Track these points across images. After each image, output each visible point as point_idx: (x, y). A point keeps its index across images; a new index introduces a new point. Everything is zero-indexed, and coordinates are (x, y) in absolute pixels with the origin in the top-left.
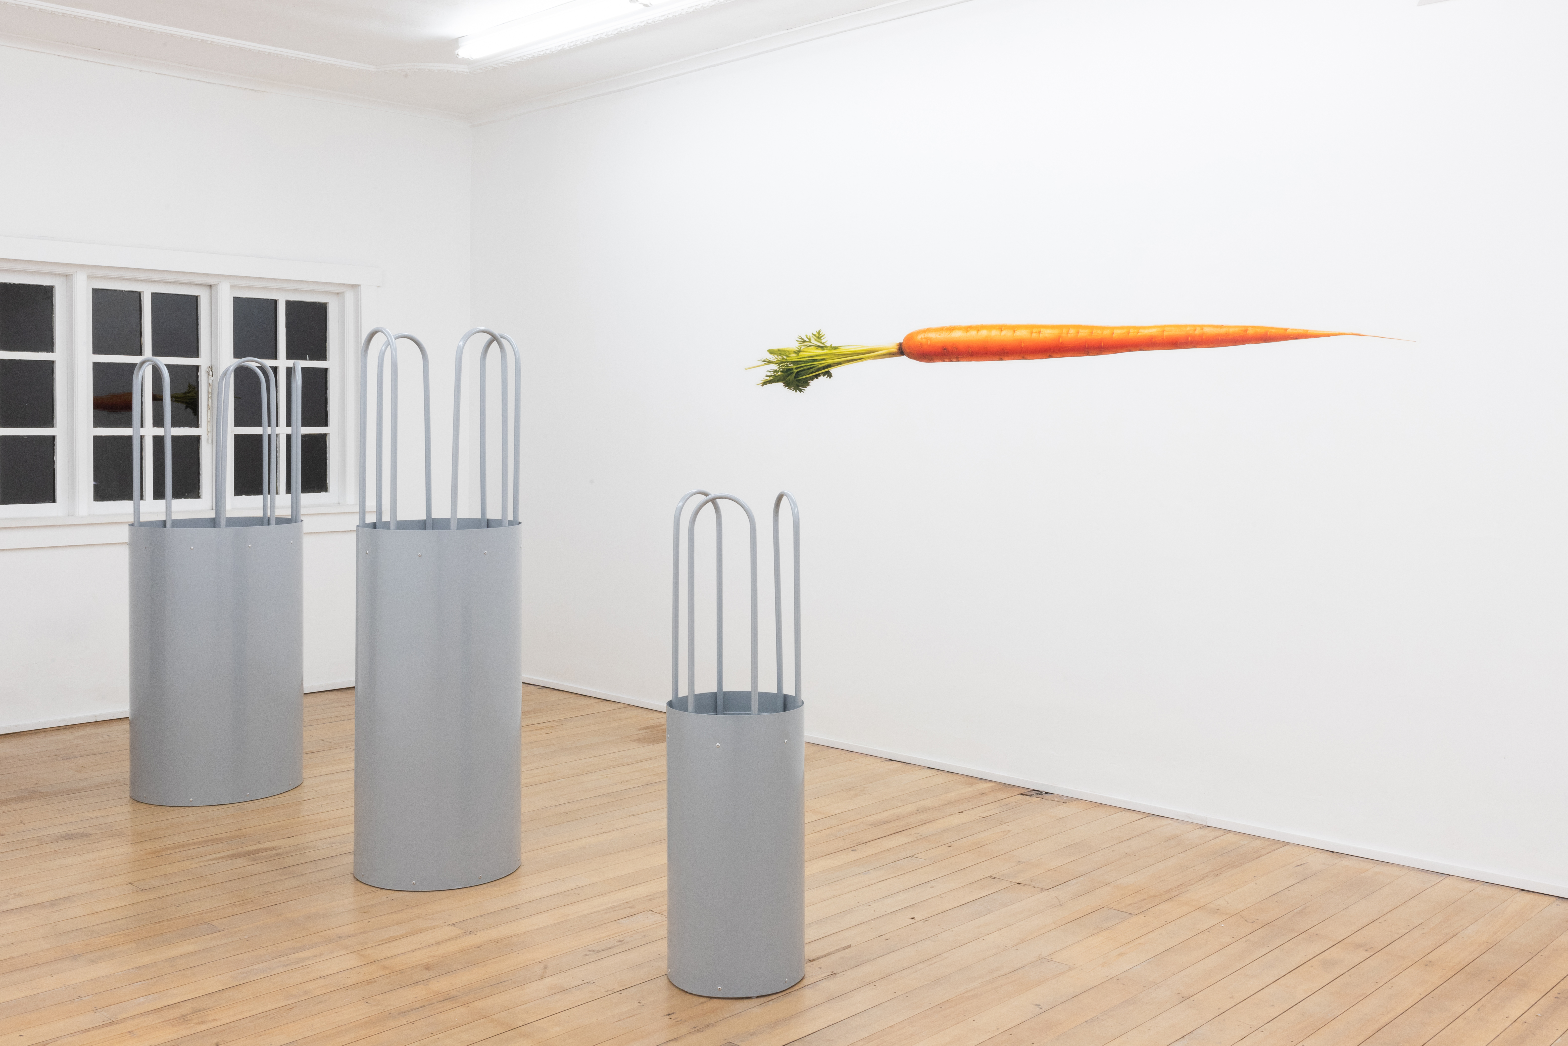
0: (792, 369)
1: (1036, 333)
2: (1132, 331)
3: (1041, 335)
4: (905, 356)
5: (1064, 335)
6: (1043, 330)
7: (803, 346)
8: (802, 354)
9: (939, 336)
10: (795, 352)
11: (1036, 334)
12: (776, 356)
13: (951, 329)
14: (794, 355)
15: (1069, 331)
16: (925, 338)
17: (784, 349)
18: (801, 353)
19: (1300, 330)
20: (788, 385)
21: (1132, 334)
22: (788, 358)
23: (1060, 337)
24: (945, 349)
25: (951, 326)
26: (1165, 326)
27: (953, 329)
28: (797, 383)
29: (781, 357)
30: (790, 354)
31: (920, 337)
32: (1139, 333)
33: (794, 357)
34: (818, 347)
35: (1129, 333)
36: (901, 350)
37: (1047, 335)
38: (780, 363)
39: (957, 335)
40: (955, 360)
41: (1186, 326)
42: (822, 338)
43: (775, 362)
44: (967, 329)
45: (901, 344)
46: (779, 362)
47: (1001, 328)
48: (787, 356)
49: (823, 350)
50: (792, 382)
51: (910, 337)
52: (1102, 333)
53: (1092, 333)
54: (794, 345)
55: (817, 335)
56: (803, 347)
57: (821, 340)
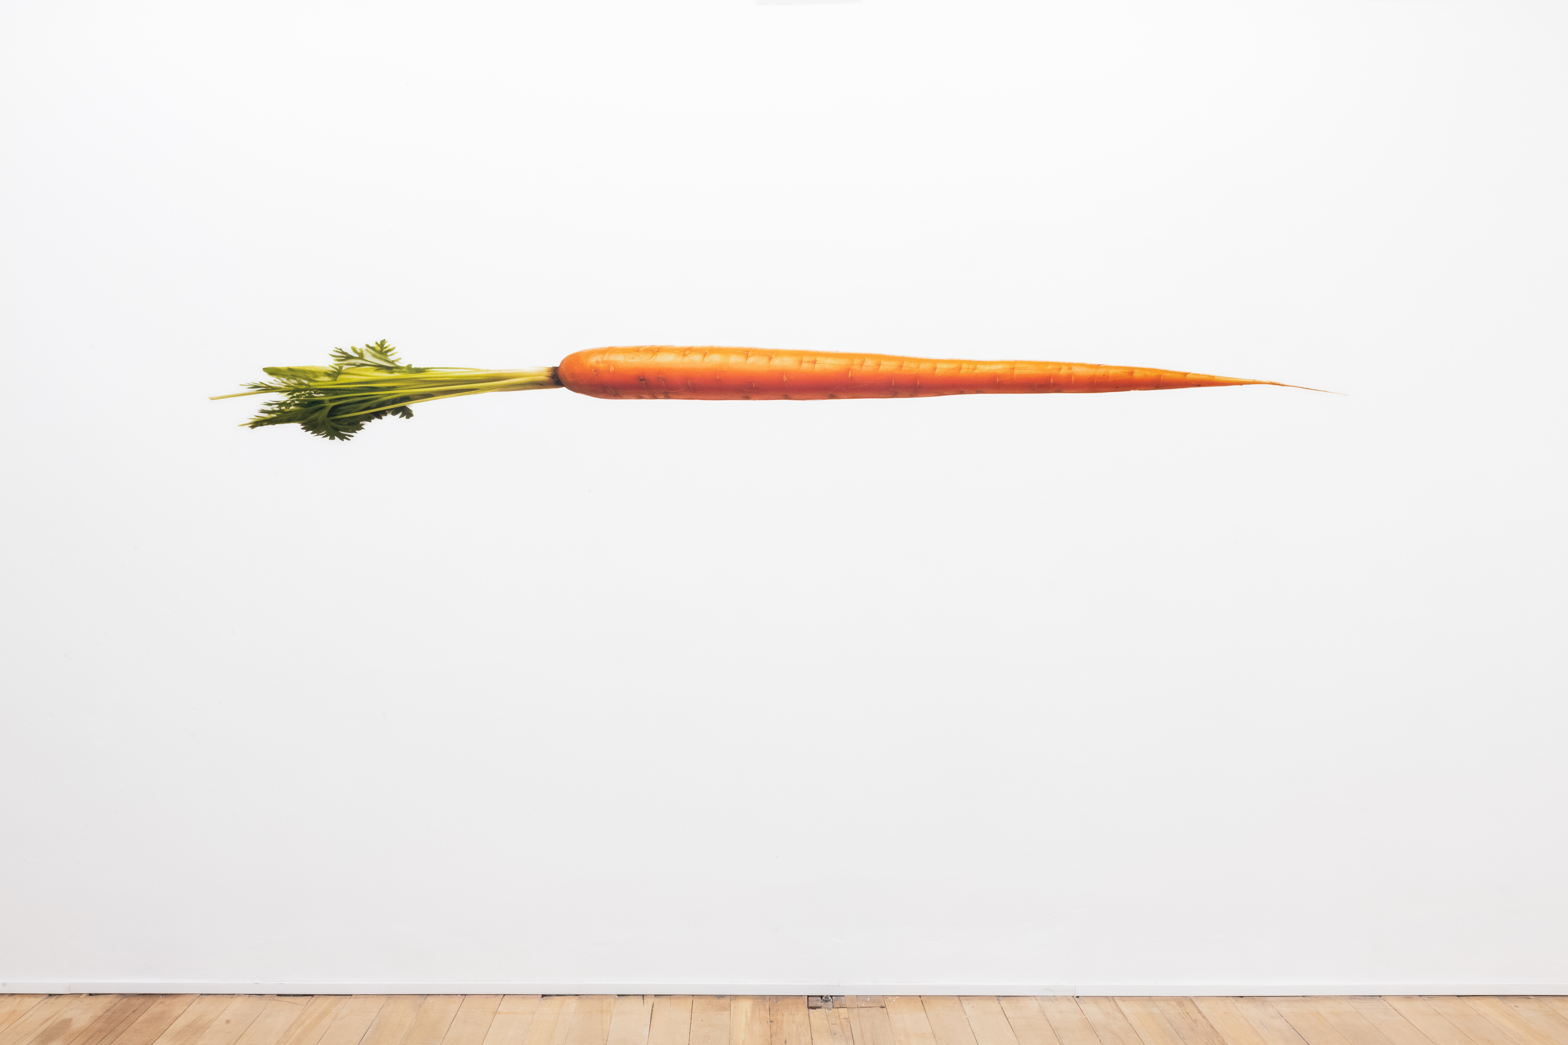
0: (322, 402)
1: (808, 362)
2: (964, 366)
3: (817, 366)
4: (564, 388)
5: (856, 367)
6: (819, 359)
7: (347, 364)
8: (342, 379)
9: (631, 361)
10: (328, 374)
11: (807, 364)
12: (285, 380)
13: (655, 351)
14: (327, 379)
15: (864, 362)
16: (604, 362)
17: (302, 368)
18: (341, 377)
19: (1204, 375)
20: (312, 426)
21: (965, 370)
22: (311, 384)
23: (848, 370)
24: (642, 380)
25: (653, 346)
26: (1015, 362)
27: (658, 351)
28: (333, 424)
29: (295, 382)
30: (316, 376)
31: (593, 361)
32: (976, 369)
33: (325, 382)
34: (380, 367)
35: (960, 369)
36: (557, 377)
37: (827, 365)
38: (294, 392)
39: (665, 361)
40: (663, 397)
41: (1047, 363)
42: (388, 354)
43: (281, 388)
44: (685, 351)
45: (555, 370)
46: (291, 388)
47: (746, 353)
48: (310, 380)
49: (392, 373)
50: (324, 422)
51: (573, 360)
52: (918, 368)
53: (902, 367)
54: (327, 363)
55: (379, 349)
56: (345, 367)
57: (386, 356)
